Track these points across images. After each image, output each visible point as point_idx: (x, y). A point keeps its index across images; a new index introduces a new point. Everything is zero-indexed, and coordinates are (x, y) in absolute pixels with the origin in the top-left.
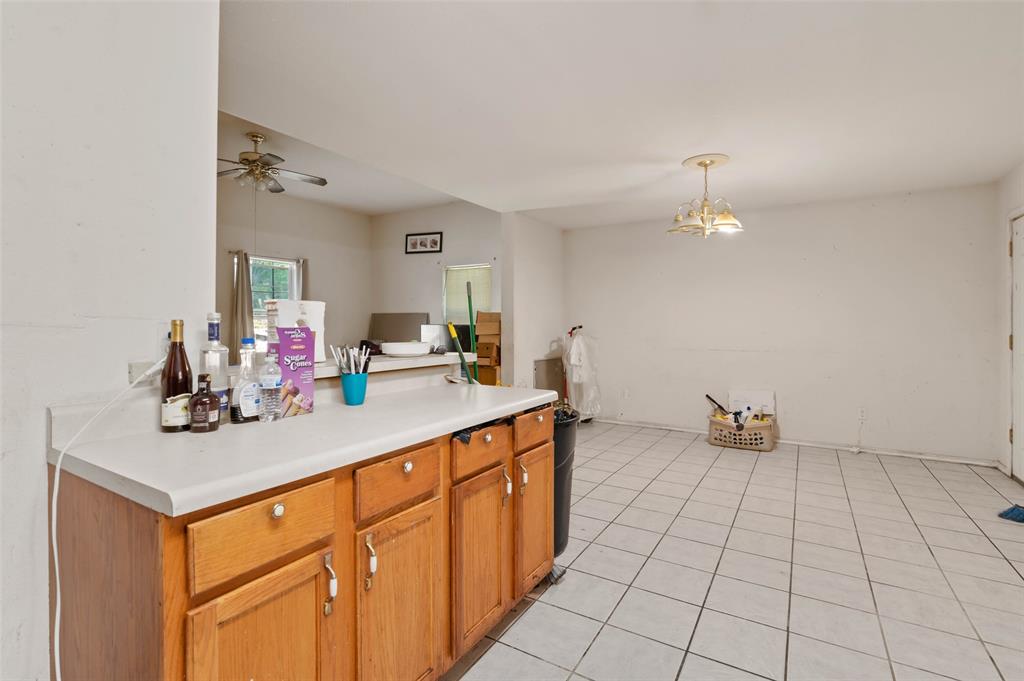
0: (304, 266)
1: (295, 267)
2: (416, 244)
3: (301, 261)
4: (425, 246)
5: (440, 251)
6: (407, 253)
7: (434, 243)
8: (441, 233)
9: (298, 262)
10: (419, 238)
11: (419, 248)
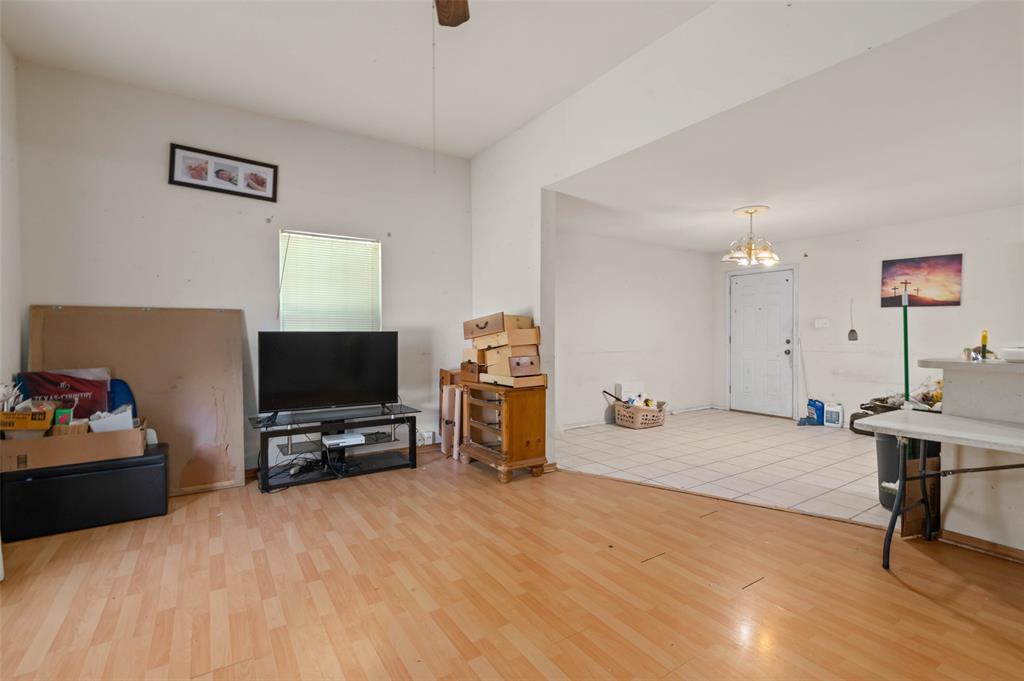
5: (273, 200)
6: (171, 182)
8: (276, 167)
10: (213, 163)
11: (211, 180)
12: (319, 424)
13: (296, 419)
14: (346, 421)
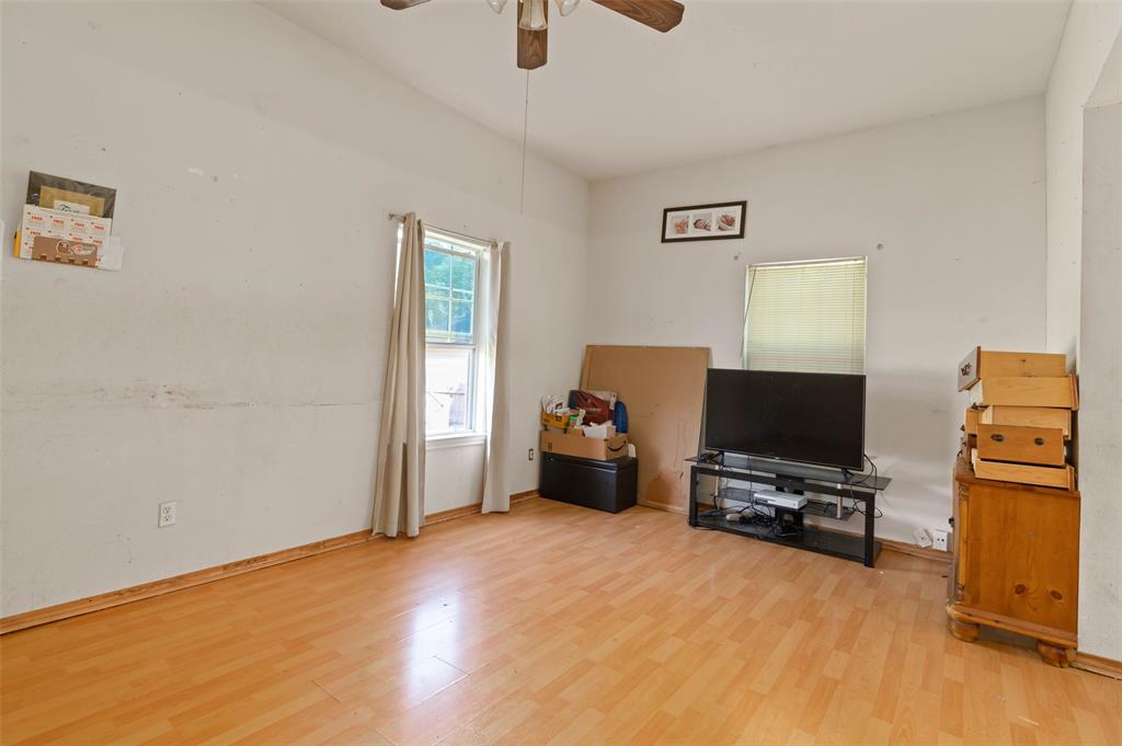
0: (504, 257)
1: (487, 256)
2: (686, 224)
3: (501, 245)
4: (706, 227)
5: (741, 236)
6: (664, 240)
7: (730, 222)
8: (744, 204)
9: (495, 246)
10: (692, 215)
11: (692, 232)
12: (774, 476)
13: (752, 465)
14: (807, 481)
